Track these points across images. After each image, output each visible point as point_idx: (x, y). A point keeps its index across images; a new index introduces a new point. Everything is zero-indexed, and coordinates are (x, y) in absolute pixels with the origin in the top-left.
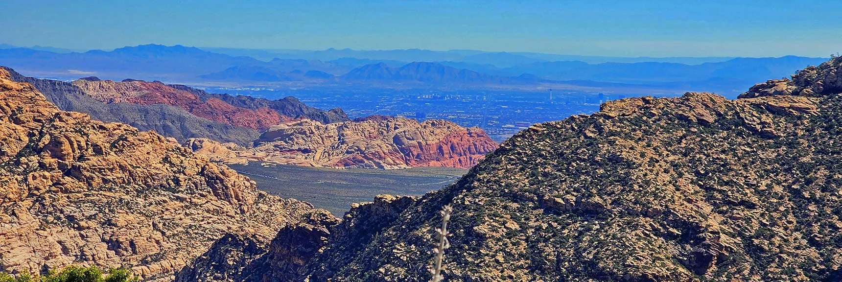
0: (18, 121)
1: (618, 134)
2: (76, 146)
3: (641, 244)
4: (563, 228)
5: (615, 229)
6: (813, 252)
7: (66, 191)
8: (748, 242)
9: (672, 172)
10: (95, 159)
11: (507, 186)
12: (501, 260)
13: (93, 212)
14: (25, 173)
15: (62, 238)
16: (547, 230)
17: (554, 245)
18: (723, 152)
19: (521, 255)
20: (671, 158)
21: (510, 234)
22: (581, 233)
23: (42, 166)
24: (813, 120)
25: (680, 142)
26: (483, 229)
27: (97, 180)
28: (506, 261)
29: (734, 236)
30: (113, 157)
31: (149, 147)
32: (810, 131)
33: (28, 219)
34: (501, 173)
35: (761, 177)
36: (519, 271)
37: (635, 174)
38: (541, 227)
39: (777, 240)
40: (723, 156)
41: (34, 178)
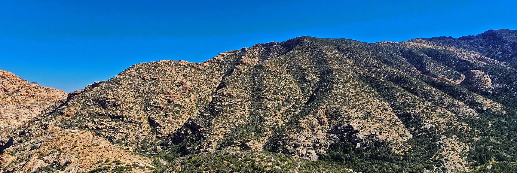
0: (15, 85)
1: (163, 65)
2: (33, 90)
3: (167, 86)
4: (146, 83)
5: (161, 83)
6: (210, 90)
7: (28, 101)
8: (195, 88)
9: (176, 73)
10: (39, 94)
11: (130, 74)
12: (126, 89)
13: (37, 106)
14: (15, 96)
15: (24, 111)
16: (141, 83)
17: (142, 87)
18: (189, 71)
19: (132, 89)
20: (177, 71)
21: (129, 84)
22: (151, 84)
23: (21, 95)
24: (208, 67)
25: (178, 68)
26: (120, 83)
27: (39, 99)
28: (127, 90)
29: (192, 87)
30: (46, 94)
31: (58, 93)
32: (208, 69)
33: (12, 106)
34: (129, 72)
35: (198, 76)
36: (131, 92)
37: (167, 73)
38: (139, 83)
39: (202, 88)
40: (189, 72)
41: (18, 97)
